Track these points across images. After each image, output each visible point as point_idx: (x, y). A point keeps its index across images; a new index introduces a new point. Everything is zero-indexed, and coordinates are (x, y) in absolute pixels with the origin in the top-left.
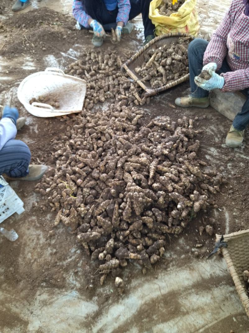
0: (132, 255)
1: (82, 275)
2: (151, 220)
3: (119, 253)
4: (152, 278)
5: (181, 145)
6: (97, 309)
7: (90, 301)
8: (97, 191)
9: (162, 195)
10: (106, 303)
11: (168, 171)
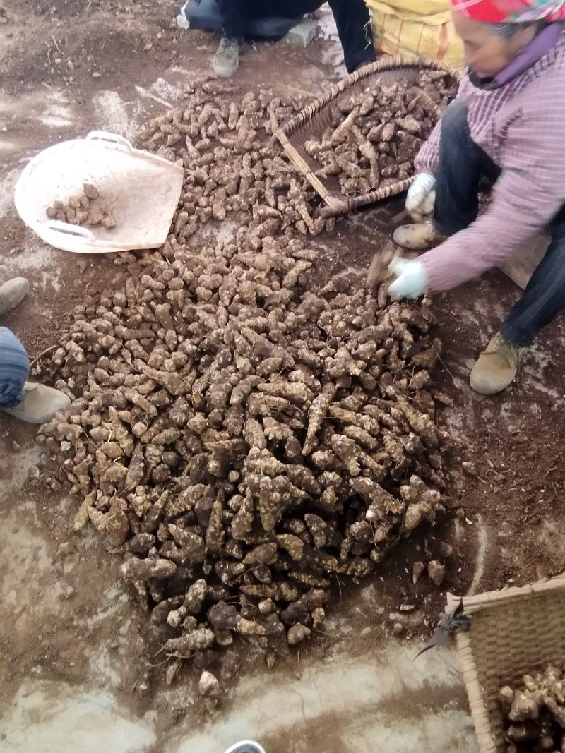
0: (245, 625)
1: (128, 656)
2: (299, 543)
3: (214, 615)
4: (288, 678)
5: (395, 350)
6: (153, 743)
7: (137, 721)
8: (178, 454)
9: (332, 483)
10: (175, 729)
11: (355, 422)
